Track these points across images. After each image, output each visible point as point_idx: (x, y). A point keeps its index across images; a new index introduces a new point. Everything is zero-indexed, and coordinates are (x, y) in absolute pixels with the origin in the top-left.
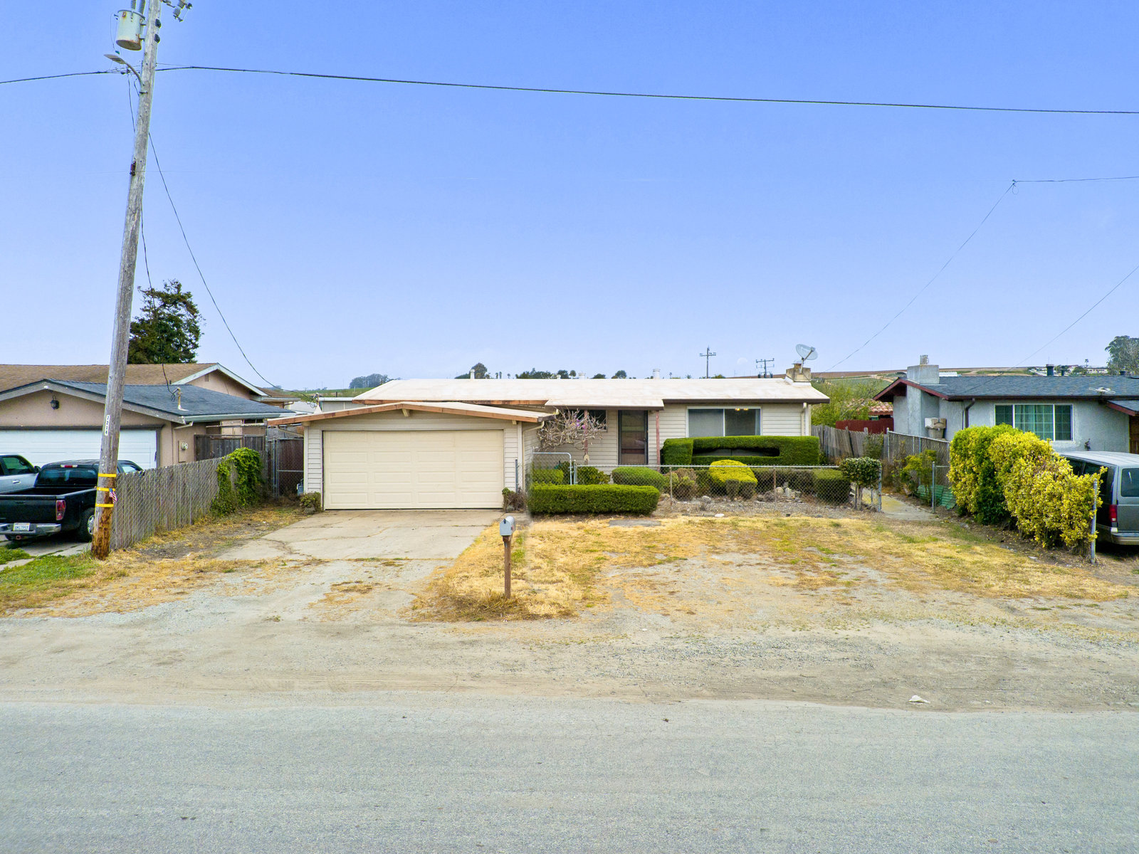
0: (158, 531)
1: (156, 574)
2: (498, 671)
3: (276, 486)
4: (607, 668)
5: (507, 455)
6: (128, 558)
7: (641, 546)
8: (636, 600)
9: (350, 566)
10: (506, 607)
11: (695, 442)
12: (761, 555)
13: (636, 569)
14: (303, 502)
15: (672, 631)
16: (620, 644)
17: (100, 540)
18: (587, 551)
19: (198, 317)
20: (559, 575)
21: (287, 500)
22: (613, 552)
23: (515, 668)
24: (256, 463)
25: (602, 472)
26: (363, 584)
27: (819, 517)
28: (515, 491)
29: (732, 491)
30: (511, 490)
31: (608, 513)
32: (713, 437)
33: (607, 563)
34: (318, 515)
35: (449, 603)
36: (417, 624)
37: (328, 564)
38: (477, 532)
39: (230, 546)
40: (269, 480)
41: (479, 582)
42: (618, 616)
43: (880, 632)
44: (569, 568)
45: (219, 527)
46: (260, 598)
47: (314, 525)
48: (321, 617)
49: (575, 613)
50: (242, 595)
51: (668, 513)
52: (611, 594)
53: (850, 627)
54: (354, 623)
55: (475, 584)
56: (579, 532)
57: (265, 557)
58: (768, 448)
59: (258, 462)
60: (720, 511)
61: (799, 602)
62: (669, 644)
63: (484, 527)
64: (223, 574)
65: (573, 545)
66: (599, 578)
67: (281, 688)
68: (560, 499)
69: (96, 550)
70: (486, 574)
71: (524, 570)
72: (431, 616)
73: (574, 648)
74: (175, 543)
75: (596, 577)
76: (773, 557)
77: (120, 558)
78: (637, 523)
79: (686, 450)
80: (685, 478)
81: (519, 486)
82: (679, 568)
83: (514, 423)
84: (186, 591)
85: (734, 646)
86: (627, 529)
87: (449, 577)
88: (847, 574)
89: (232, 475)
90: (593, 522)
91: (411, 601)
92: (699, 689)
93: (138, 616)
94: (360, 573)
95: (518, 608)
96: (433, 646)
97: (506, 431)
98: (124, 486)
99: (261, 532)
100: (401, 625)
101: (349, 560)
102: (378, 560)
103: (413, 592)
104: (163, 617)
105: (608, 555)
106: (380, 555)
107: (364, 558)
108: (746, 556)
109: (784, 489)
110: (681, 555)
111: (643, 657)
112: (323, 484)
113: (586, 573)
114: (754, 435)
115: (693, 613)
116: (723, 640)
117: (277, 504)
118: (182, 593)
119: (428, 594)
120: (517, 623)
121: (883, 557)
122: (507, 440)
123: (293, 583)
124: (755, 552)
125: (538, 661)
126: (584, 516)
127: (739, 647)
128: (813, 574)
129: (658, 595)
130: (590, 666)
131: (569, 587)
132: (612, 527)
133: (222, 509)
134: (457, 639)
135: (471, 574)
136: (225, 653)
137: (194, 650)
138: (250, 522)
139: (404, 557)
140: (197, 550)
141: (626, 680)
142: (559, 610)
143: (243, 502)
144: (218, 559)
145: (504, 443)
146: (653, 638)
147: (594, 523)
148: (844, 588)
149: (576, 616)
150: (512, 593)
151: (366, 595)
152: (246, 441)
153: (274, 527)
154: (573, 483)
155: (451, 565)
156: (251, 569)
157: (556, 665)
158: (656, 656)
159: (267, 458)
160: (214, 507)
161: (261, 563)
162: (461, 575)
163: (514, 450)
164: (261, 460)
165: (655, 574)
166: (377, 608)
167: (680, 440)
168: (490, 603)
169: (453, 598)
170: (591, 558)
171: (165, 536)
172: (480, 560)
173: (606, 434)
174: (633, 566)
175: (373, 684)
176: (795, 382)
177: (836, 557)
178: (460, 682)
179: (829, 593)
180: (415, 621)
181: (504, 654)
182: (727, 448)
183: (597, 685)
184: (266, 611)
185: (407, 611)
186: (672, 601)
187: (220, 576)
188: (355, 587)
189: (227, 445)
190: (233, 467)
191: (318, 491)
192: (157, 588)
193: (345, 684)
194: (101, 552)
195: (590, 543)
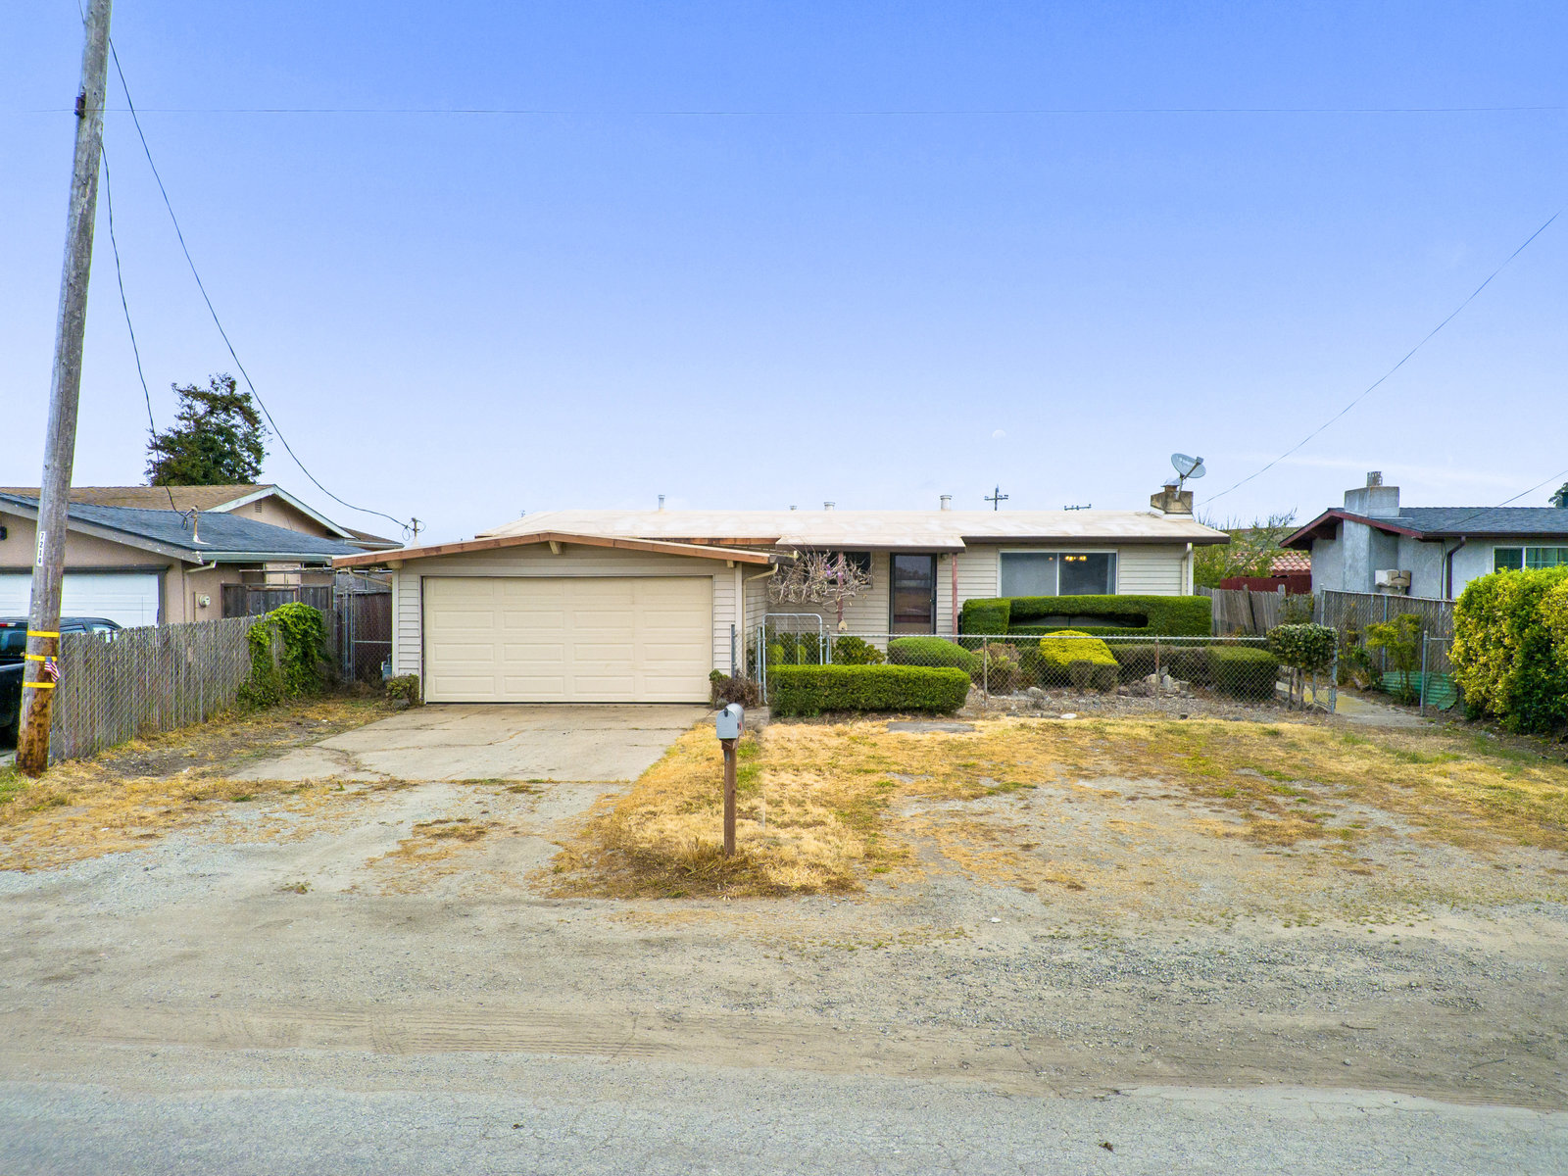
0: (144, 732)
1: (117, 802)
2: (717, 1009)
3: (350, 665)
4: (942, 1005)
5: (717, 618)
6: (81, 774)
7: (951, 765)
8: (964, 860)
9: (452, 792)
10: (726, 871)
11: (1013, 603)
12: (1163, 781)
13: (952, 803)
14: (391, 691)
15: (1049, 923)
16: (953, 949)
17: (31, 743)
18: (859, 771)
19: (260, 430)
20: (817, 812)
21: (368, 688)
22: (905, 773)
23: (752, 1000)
24: (315, 627)
25: (872, 647)
26: (470, 824)
27: (1237, 720)
28: (730, 675)
29: (1081, 678)
30: (723, 673)
31: (885, 710)
32: (1042, 597)
33: (897, 792)
34: (415, 711)
35: (621, 862)
36: (560, 901)
37: (414, 789)
38: (670, 739)
39: (259, 757)
40: (340, 656)
41: (675, 822)
42: (939, 891)
43: (1452, 929)
44: (833, 799)
45: (249, 727)
46: (283, 849)
47: (405, 726)
48: (384, 886)
49: (858, 884)
50: (252, 841)
51: (980, 712)
52: (914, 847)
53: (1391, 918)
54: (442, 899)
55: (669, 826)
56: (840, 741)
57: (311, 777)
58: (1129, 615)
59: (320, 626)
60: (1067, 710)
61: (1267, 868)
62: (1052, 952)
63: (681, 732)
64: (230, 804)
65: (834, 761)
66: (889, 818)
67: (271, 1041)
68: (806, 687)
69: (24, 760)
70: (686, 809)
71: (755, 802)
72: (586, 886)
73: (864, 956)
74: (168, 751)
75: (882, 817)
76: (1186, 786)
77: (67, 774)
78: (933, 726)
79: (999, 616)
80: (1002, 658)
81: (736, 668)
82: (1026, 802)
83: (731, 565)
84: (158, 833)
85: (1183, 957)
86: (920, 737)
87: (622, 813)
88: (1333, 816)
89: (275, 646)
90: (861, 724)
91: (553, 855)
92: (1143, 1057)
93: (54, 877)
94: (467, 806)
95: (748, 875)
96: (587, 949)
97: (716, 578)
98: (78, 656)
99: (315, 736)
100: (530, 904)
101: (452, 782)
102: (502, 783)
103: (557, 839)
104: (100, 881)
105: (897, 779)
106: (506, 775)
107: (478, 778)
108: (1139, 783)
109: (1162, 678)
110: (1024, 779)
111: (1008, 981)
112: (423, 661)
113: (865, 809)
114: (1105, 593)
115: (1080, 888)
116: (1155, 944)
117: (352, 694)
118: (150, 836)
119: (583, 844)
120: (749, 902)
121: (1379, 786)
122: (717, 593)
123: (348, 821)
124: (1152, 777)
125: (798, 986)
126: (844, 716)
127: (1196, 962)
128: (1272, 817)
129: (1002, 850)
130: (905, 1000)
131: (837, 834)
132: (893, 733)
133: (258, 698)
134: (635, 934)
135: (660, 808)
136: (185, 957)
137: (128, 948)
138: (300, 720)
139: (546, 779)
140: (201, 764)
141: (985, 1033)
142: (826, 878)
143: (295, 689)
144: (230, 780)
145: (713, 598)
146: (1015, 940)
147: (862, 727)
148: (1341, 841)
149: (860, 890)
150: (738, 845)
151: (473, 844)
152: (302, 593)
153: (338, 729)
154: (824, 662)
155: (627, 793)
156: (282, 796)
157: (836, 997)
158: (1033, 976)
159: (335, 621)
160: (243, 695)
161: (301, 786)
162: (643, 810)
163: (730, 609)
164: (323, 621)
165: (988, 813)
166: (489, 868)
167: (990, 600)
168: (697, 864)
169: (629, 852)
170: (868, 783)
171: (154, 739)
172: (676, 785)
173: (872, 592)
174: (945, 798)
175: (462, 1036)
176: (1167, 513)
177: (1299, 787)
178: (641, 1034)
179: (1320, 852)
180: (557, 895)
181: (729, 969)
182: (1064, 615)
183: (926, 1044)
184: (285, 872)
185: (543, 875)
186: (1031, 863)
187: (225, 807)
188: (455, 829)
189: (272, 598)
190: (276, 632)
191: (415, 673)
192: (111, 826)
193: (404, 1033)
194: (33, 766)
195: (863, 758)
